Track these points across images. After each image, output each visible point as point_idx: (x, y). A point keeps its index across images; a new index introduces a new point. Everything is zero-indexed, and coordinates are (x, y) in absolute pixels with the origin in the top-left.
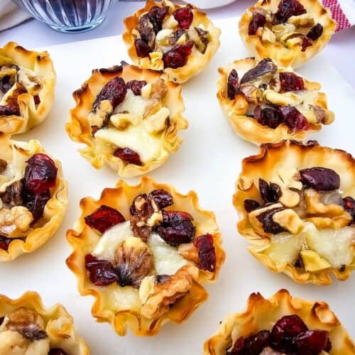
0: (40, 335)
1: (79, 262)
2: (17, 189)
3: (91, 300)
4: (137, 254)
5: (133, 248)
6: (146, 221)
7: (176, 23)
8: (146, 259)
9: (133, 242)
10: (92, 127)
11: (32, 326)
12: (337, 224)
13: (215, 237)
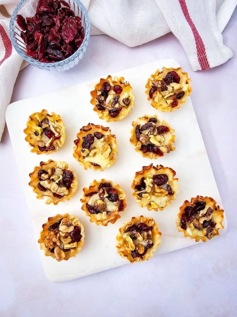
0: (71, 225)
1: (85, 208)
2: (61, 181)
3: (89, 218)
4: (101, 206)
5: (100, 204)
6: (103, 196)
7: (115, 93)
8: (104, 206)
9: (100, 202)
10: (83, 156)
11: (69, 223)
12: (163, 195)
13: (124, 200)
